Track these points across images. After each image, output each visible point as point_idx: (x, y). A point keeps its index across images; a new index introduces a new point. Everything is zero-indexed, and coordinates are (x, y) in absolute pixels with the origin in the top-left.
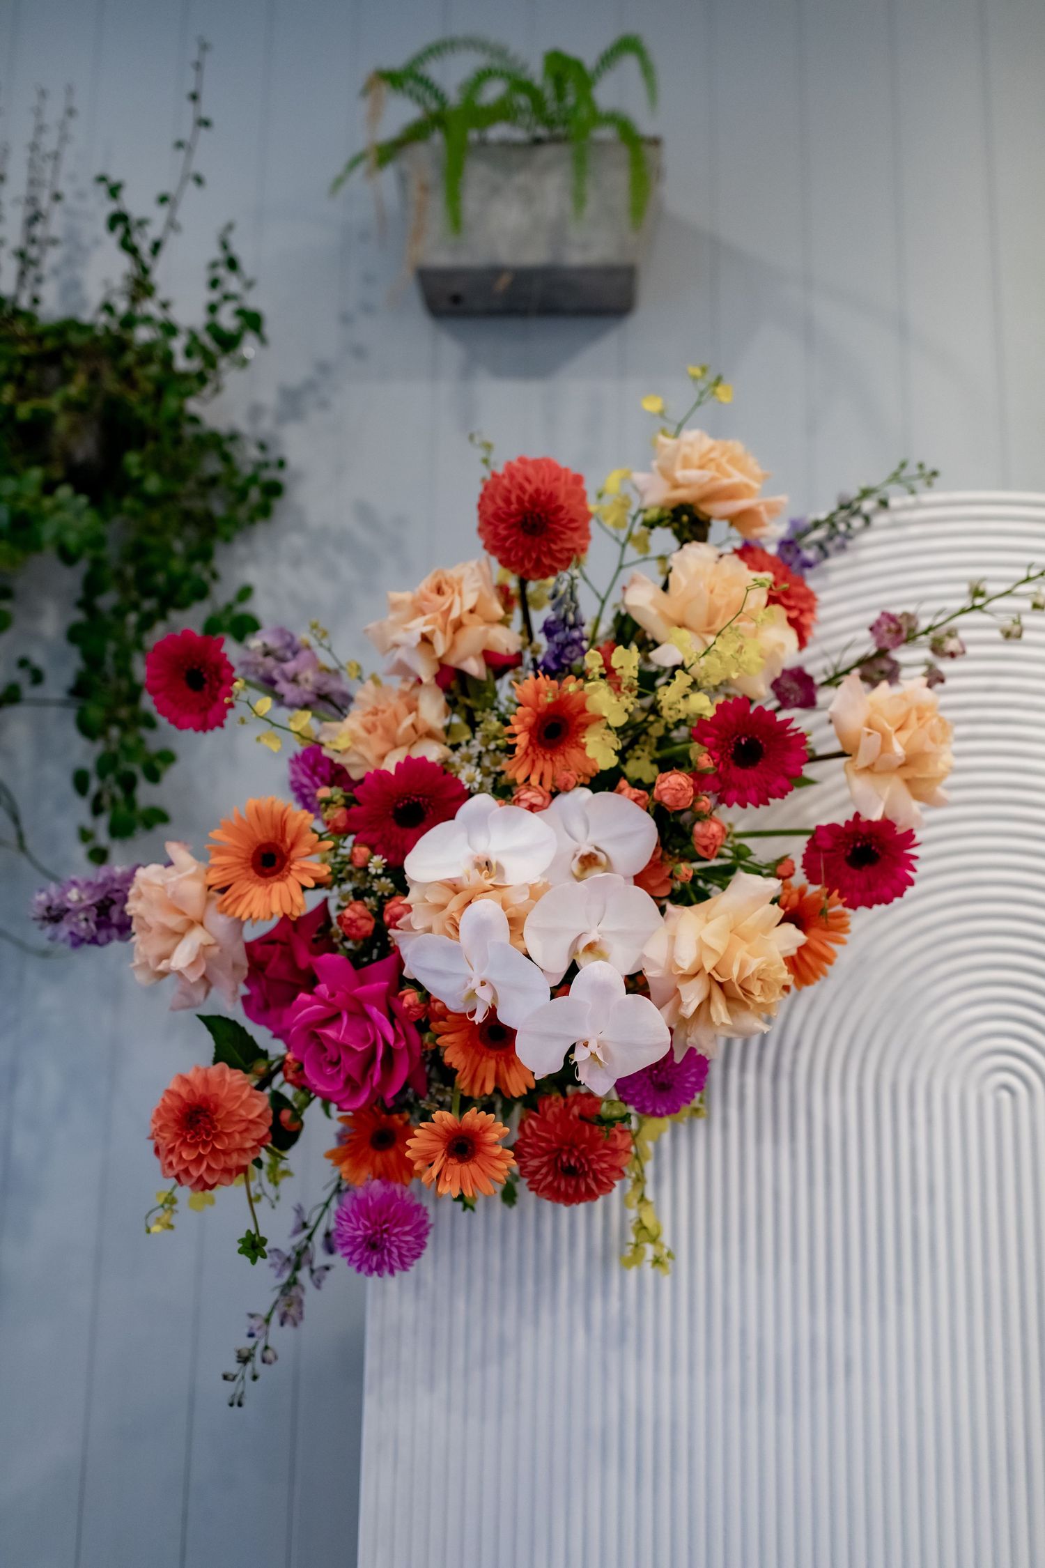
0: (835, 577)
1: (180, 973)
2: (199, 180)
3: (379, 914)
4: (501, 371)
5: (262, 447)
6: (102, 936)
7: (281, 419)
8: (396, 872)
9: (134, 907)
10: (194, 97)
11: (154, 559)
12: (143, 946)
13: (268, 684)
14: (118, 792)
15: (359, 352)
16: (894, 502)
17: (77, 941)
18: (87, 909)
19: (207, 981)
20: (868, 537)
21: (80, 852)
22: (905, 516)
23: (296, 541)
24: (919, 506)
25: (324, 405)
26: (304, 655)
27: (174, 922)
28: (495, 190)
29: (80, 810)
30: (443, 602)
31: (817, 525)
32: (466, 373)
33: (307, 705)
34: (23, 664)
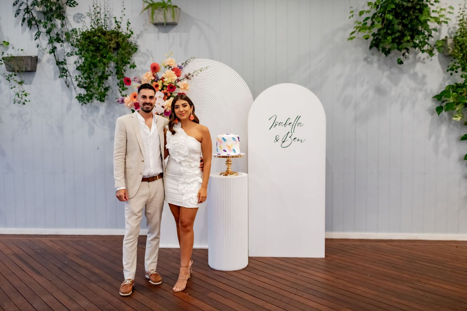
0: (186, 67)
1: (129, 106)
2: (124, 15)
4: (162, 32)
5: (135, 43)
6: (122, 103)
7: (137, 39)
9: (125, 101)
10: (123, 2)
11: (124, 59)
12: (125, 104)
13: (134, 81)
14: (122, 86)
15: (146, 30)
17: (120, 103)
18: (121, 101)
19: (131, 107)
20: (189, 64)
21: (119, 92)
22: (192, 61)
23: (140, 54)
24: (194, 60)
25: (142, 37)
26: (137, 78)
27: (128, 102)
28: (159, 13)
29: (118, 87)
30: (148, 76)
31: (184, 63)
32: (158, 32)
33: (138, 83)
34: (111, 71)
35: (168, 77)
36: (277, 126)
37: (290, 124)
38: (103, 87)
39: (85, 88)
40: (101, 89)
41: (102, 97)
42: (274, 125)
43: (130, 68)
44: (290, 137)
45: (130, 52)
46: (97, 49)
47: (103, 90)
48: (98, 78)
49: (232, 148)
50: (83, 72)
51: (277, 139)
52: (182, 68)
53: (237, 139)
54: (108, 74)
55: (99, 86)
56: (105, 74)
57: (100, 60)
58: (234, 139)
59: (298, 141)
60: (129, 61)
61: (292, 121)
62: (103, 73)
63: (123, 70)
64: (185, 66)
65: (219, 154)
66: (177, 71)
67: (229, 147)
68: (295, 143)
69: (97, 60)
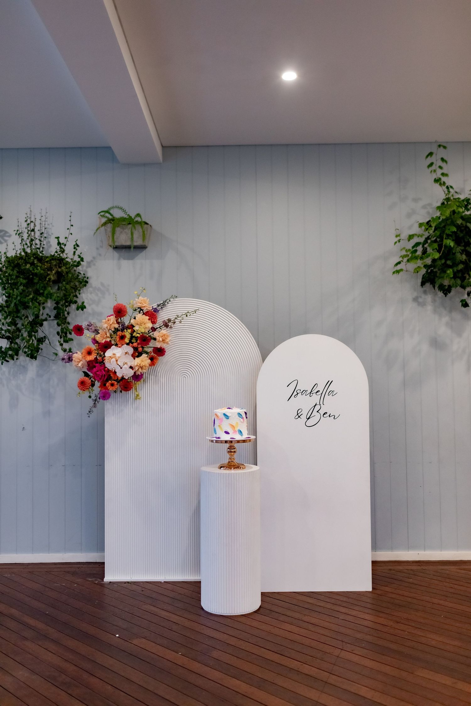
0: (164, 310)
1: (80, 367)
2: (71, 234)
3: (103, 359)
4: (124, 259)
5: (84, 274)
6: (69, 362)
7: (87, 267)
8: (104, 354)
9: (74, 359)
10: (70, 216)
11: (68, 297)
12: (74, 363)
13: (88, 329)
14: (65, 335)
15: (100, 255)
16: (171, 300)
17: (66, 362)
18: (67, 359)
19: (83, 367)
20: (168, 305)
22: (173, 302)
23: (91, 289)
24: (175, 300)
25: (94, 265)
26: (92, 326)
27: (79, 361)
28: (121, 232)
29: (58, 337)
30: (109, 322)
31: (161, 304)
32: (119, 259)
33: (93, 332)
34: (47, 314)
35: (140, 325)
36: (299, 395)
37: (317, 392)
38: (35, 338)
39: (8, 338)
40: (33, 341)
41: (34, 352)
42: (295, 393)
43: (78, 309)
44: (317, 412)
45: (76, 286)
46: (30, 283)
47: (35, 343)
48: (29, 324)
49: (237, 429)
50: (5, 315)
51: (299, 415)
52: (158, 311)
53: (244, 416)
54: (43, 318)
55: (30, 336)
56: (40, 318)
57: (33, 297)
58: (239, 415)
59: (329, 417)
60: (75, 299)
61: (320, 388)
62: (37, 316)
63: (66, 313)
64: (162, 308)
65: (219, 438)
66: (152, 315)
67: (233, 426)
68: (327, 420)
69: (29, 298)
